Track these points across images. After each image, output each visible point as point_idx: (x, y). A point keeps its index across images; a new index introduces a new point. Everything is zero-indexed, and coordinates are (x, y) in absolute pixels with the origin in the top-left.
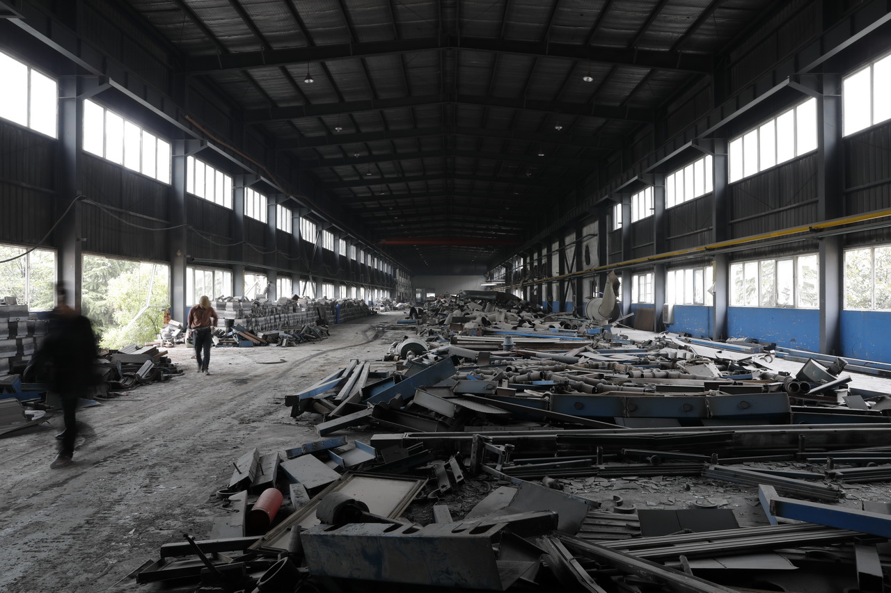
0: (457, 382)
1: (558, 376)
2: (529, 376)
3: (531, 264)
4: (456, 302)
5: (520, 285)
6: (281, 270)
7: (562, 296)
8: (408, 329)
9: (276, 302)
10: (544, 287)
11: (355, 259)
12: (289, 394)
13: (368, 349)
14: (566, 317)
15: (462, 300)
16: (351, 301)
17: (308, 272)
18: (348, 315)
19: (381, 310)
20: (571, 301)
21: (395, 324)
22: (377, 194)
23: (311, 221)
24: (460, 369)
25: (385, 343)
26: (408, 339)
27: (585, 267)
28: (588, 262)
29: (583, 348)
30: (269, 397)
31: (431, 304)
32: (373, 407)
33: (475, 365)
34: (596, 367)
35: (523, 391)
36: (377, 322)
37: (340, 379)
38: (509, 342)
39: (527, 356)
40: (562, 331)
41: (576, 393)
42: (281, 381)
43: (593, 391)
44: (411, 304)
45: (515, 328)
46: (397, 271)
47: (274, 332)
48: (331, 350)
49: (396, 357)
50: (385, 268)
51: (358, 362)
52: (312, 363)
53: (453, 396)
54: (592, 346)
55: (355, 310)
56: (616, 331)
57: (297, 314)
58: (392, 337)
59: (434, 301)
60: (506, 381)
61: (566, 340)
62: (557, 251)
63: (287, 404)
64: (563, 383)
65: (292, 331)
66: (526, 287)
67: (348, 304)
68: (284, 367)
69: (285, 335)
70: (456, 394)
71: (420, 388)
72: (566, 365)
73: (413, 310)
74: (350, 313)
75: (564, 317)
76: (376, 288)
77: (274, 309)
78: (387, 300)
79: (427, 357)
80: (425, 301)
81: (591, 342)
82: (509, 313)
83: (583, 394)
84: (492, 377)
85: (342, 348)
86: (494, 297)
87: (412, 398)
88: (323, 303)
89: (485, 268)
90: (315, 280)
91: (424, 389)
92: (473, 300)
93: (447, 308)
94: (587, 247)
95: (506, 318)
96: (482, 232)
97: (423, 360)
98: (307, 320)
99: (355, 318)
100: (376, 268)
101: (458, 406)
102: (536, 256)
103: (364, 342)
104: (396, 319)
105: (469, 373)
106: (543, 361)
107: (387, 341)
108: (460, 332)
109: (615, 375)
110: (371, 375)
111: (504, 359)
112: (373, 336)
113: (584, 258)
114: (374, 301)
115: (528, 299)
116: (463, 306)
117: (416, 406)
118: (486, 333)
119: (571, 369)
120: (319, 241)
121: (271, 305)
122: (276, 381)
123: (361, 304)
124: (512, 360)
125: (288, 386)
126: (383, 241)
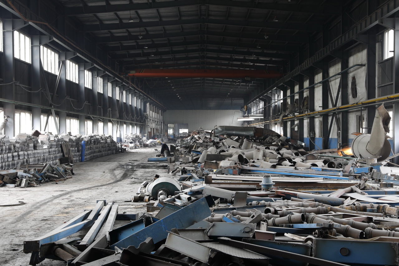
0: (211, 224)
1: (322, 220)
2: (290, 219)
3: (292, 97)
4: (210, 139)
5: (280, 119)
6: (20, 103)
7: (326, 132)
8: (159, 167)
9: (14, 138)
10: (306, 122)
11: (102, 92)
12: (28, 239)
13: (116, 189)
14: (330, 155)
15: (217, 137)
16: (98, 137)
17: (51, 106)
18: (95, 152)
19: (130, 147)
20: (336, 137)
21: (145, 162)
22: (125, 21)
23: (53, 49)
24: (215, 210)
25: (135, 183)
26: (159, 178)
27: (351, 100)
28: (355, 95)
29: (348, 189)
30: (6, 243)
31: (183, 141)
32: (121, 252)
33: (231, 206)
34: (364, 209)
35: (283, 235)
36: (125, 160)
37: (85, 221)
38: (268, 181)
39: (287, 197)
40: (325, 170)
41: (341, 237)
42: (20, 225)
43: (361, 236)
44: (162, 140)
45: (274, 166)
46: (148, 105)
47: (12, 171)
48: (75, 191)
49: (147, 198)
50: (134, 102)
51: (105, 204)
52: (55, 204)
53: (207, 239)
54: (359, 186)
55: (102, 147)
56: (385, 170)
57: (38, 151)
58: (141, 176)
59: (187, 137)
60: (265, 223)
61: (330, 179)
62: (320, 83)
63: (26, 251)
64: (327, 226)
65: (32, 171)
66: (286, 122)
67: (94, 141)
68: (22, 209)
69: (25, 174)
70: (210, 237)
71: (172, 231)
72: (330, 207)
73: (164, 147)
74: (97, 150)
75: (328, 154)
76: (125, 123)
77: (12, 147)
78: (136, 137)
79: (179, 198)
80: (178, 138)
81: (358, 182)
82: (267, 151)
83: (350, 239)
84: (249, 219)
85: (88, 189)
86: (252, 133)
87: (164, 241)
88: (67, 140)
89: (242, 101)
90: (58, 114)
91: (177, 232)
92: (229, 136)
93: (201, 145)
94: (354, 78)
95: (264, 155)
96: (239, 63)
97: (175, 201)
98: (50, 158)
99: (102, 156)
100: (124, 101)
101: (213, 250)
102: (297, 89)
103: (112, 181)
104: (147, 157)
105: (225, 215)
106: (305, 202)
107: (136, 180)
108: (215, 170)
109: (386, 219)
110: (120, 217)
111: (262, 200)
112: (122, 174)
113: (350, 91)
114: (122, 137)
115: (289, 135)
116: (218, 143)
117: (168, 251)
118: (243, 172)
119: (335, 211)
120: (63, 72)
121: (9, 141)
122: (14, 225)
123: (109, 140)
124: (271, 201)
125: (27, 230)
126: (133, 73)
